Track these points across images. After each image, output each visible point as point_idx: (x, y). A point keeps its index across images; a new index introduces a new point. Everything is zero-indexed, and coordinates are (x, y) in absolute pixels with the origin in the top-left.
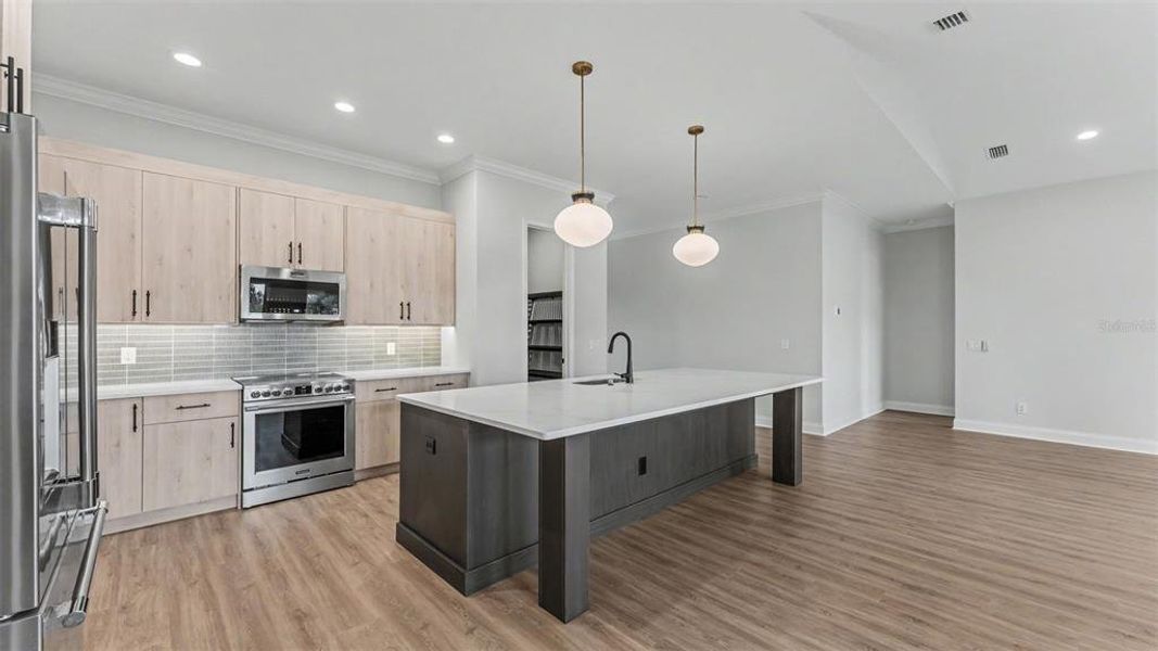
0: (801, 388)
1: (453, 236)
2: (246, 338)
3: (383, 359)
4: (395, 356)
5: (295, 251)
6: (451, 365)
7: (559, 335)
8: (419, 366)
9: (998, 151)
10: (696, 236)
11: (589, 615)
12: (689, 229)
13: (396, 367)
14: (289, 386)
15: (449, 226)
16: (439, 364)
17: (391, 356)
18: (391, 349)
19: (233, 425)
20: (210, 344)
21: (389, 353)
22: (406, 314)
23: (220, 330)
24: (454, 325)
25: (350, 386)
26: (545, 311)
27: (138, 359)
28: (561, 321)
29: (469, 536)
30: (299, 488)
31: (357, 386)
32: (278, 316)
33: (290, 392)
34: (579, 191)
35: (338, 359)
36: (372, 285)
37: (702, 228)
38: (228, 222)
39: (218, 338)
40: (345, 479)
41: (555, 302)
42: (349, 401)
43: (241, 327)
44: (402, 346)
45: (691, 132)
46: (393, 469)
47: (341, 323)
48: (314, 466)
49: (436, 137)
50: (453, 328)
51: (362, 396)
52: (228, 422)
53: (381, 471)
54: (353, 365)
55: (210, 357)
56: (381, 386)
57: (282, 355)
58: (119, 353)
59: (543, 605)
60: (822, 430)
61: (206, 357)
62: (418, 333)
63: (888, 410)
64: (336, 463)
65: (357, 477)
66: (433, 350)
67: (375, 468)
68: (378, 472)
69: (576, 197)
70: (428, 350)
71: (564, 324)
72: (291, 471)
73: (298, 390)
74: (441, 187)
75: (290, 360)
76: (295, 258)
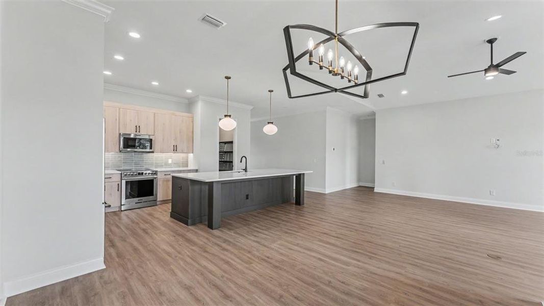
0: (304, 174)
1: (193, 122)
2: (122, 157)
3: (167, 164)
4: (172, 164)
5: (137, 128)
6: (191, 166)
7: (232, 157)
8: (180, 167)
9: (380, 96)
10: (270, 125)
11: (220, 229)
12: (268, 123)
13: (172, 167)
14: (136, 172)
15: (191, 119)
16: (187, 167)
17: (170, 164)
18: (170, 161)
19: (118, 184)
20: (109, 159)
22: (175, 149)
23: (112, 154)
24: (193, 153)
25: (155, 173)
26: (226, 148)
28: (232, 152)
29: (190, 210)
30: (139, 205)
31: (158, 173)
32: (129, 150)
33: (136, 174)
34: (226, 114)
35: (152, 164)
36: (163, 139)
37: (272, 123)
38: (116, 120)
40: (154, 203)
41: (230, 145)
42: (155, 178)
43: (121, 153)
44: (174, 160)
45: (269, 91)
46: (169, 201)
47: (153, 152)
48: (144, 199)
49: (185, 91)
50: (192, 154)
51: (159, 176)
52: (117, 183)
53: (166, 202)
54: (156, 167)
55: (109, 163)
56: (166, 174)
57: (132, 163)
59: (208, 227)
60: (325, 191)
62: (179, 156)
63: (360, 186)
64: (151, 198)
65: (158, 203)
66: (185, 162)
67: (164, 201)
68: (164, 202)
69: (225, 116)
71: (234, 153)
72: (136, 200)
73: (139, 174)
74: (189, 104)
75: (135, 164)
76: (138, 131)
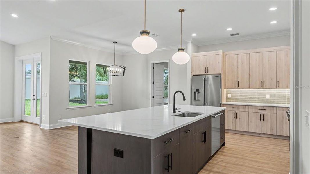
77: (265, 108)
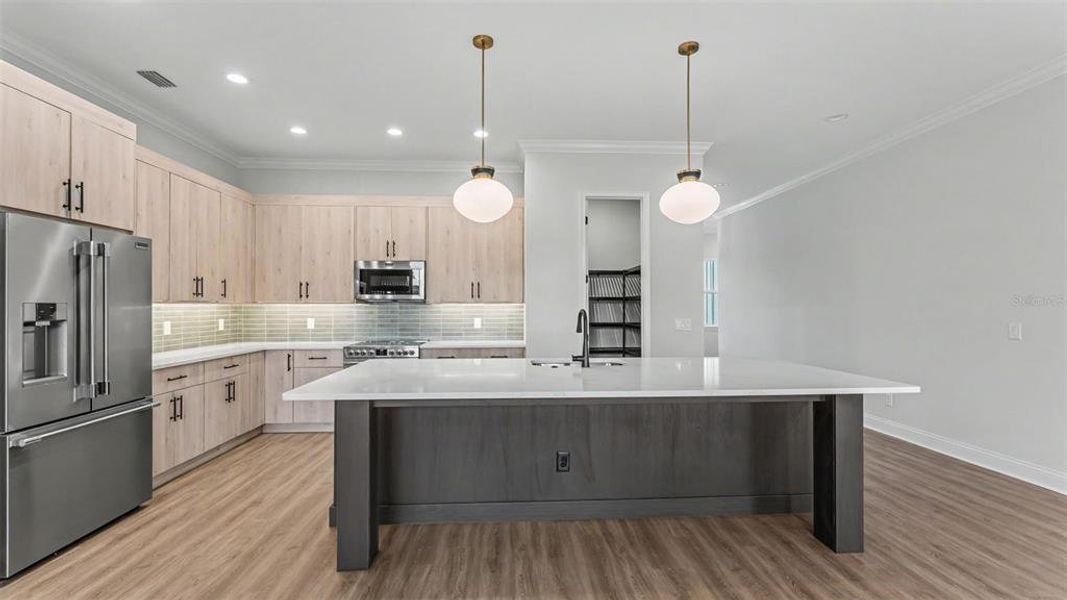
2: (371, 313)
3: (471, 332)
4: (482, 329)
5: (391, 247)
8: (502, 338)
10: (689, 184)
14: (373, 348)
15: (517, 211)
16: (522, 339)
17: (477, 330)
20: (353, 317)
21: (476, 327)
22: (476, 293)
24: (524, 302)
27: (315, 326)
31: (423, 352)
32: (377, 297)
33: (372, 354)
35: (437, 330)
36: (447, 269)
37: (697, 174)
38: (350, 231)
39: (358, 312)
41: (635, 279)
44: (487, 320)
50: (525, 306)
54: (446, 336)
55: (352, 326)
56: (442, 354)
57: (396, 326)
58: (306, 322)
61: (349, 326)
62: (502, 310)
66: (517, 325)
70: (512, 325)
71: (643, 301)
73: (378, 353)
75: (401, 330)
76: (391, 252)
77: (236, 361)
